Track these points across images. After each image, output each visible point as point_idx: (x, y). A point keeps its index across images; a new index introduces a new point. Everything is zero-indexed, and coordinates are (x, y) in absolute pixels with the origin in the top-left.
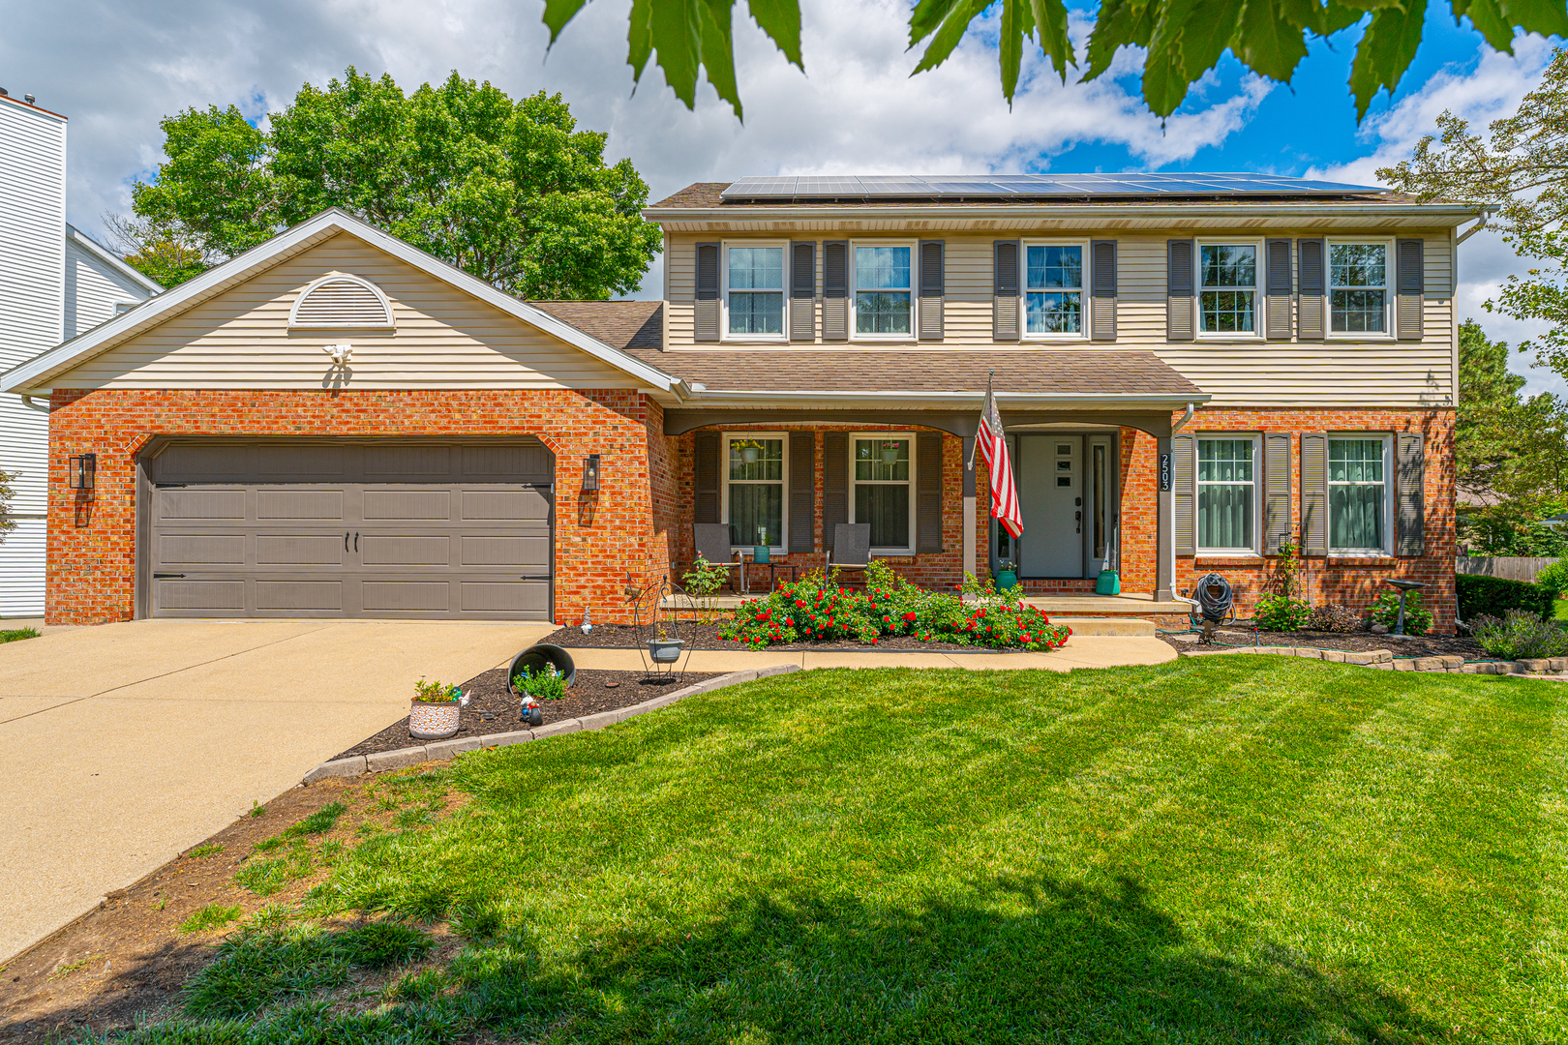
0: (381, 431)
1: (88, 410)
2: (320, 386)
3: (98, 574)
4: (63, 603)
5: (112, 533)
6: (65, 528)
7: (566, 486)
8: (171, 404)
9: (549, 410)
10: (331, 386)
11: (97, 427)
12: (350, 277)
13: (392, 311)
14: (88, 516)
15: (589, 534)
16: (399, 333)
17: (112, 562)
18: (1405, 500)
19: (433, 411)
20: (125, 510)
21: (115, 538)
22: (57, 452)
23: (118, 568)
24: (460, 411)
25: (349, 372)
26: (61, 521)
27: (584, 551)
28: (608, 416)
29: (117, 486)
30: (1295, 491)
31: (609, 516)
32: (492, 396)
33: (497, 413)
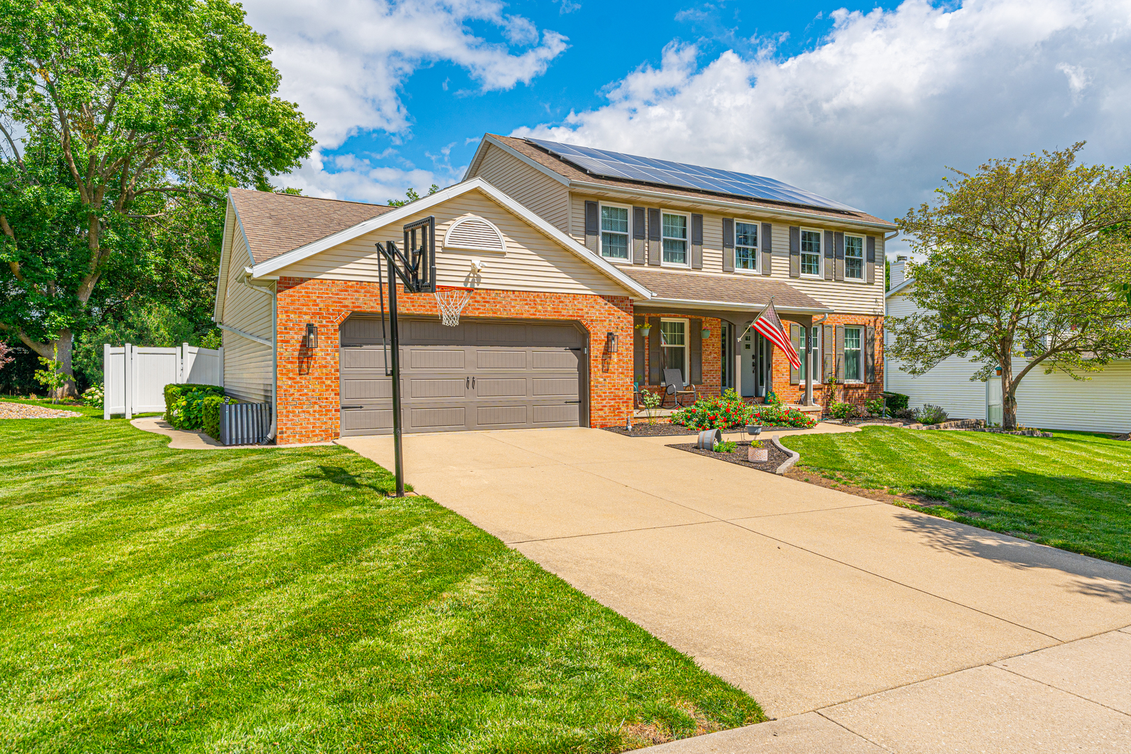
0: (498, 315)
1: (307, 293)
2: (462, 285)
3: (317, 407)
4: (291, 428)
5: (326, 379)
6: (291, 375)
7: (596, 350)
8: (365, 292)
9: (586, 307)
10: (469, 286)
11: (313, 305)
12: (479, 218)
13: (506, 243)
14: (308, 368)
15: (607, 377)
16: (508, 255)
17: (327, 399)
18: (869, 356)
19: (527, 304)
20: (335, 363)
21: (328, 382)
22: (284, 322)
23: (331, 403)
24: (541, 305)
25: (479, 278)
26: (288, 371)
27: (605, 386)
28: (615, 311)
29: (329, 346)
30: (834, 353)
31: (616, 366)
32: (558, 297)
33: (560, 307)
